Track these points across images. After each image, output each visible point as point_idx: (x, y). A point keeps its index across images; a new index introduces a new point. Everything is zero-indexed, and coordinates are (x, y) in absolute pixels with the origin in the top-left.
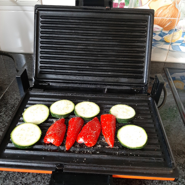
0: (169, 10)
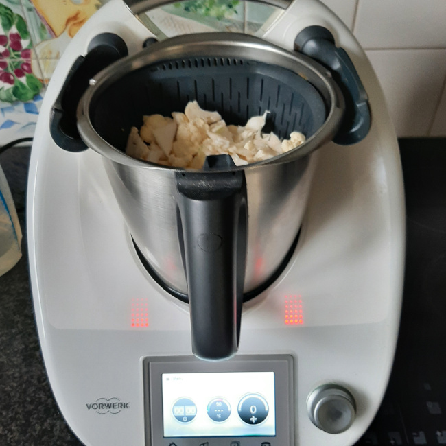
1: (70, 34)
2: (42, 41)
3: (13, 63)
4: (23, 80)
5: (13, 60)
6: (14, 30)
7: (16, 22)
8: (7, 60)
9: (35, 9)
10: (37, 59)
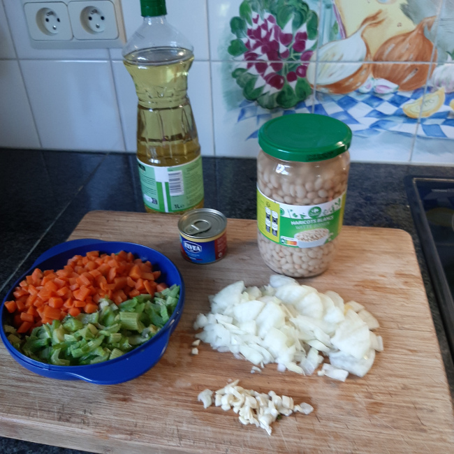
0: (410, 44)
1: (362, 36)
2: (329, 42)
3: (289, 65)
4: (293, 84)
5: (290, 62)
6: (303, 29)
7: (308, 20)
8: (284, 62)
9: (334, 6)
10: (317, 61)
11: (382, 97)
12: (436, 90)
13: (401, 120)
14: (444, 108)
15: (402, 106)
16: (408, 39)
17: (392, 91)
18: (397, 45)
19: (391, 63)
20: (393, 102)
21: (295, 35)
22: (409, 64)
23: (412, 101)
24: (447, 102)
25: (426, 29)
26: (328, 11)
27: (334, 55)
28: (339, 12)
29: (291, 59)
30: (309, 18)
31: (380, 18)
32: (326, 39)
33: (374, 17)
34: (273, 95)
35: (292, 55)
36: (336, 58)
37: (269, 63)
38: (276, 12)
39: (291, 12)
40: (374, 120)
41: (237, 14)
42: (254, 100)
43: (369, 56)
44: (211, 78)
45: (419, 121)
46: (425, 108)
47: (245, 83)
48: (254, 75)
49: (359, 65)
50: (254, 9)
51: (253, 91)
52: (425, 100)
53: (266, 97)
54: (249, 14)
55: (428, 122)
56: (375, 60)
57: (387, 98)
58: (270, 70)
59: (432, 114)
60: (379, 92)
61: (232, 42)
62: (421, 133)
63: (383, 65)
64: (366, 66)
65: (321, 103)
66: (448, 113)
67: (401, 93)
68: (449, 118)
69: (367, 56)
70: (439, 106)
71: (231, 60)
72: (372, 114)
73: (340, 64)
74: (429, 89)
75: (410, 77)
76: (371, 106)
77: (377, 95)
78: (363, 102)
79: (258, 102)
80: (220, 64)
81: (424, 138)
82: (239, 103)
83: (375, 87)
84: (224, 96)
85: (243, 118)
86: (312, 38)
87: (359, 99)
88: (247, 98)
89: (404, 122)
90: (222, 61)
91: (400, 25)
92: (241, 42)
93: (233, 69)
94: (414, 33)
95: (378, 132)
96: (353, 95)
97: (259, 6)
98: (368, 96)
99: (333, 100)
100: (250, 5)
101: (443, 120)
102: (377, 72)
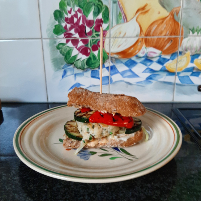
0: (166, 25)
1: (137, 20)
2: (116, 25)
3: (93, 40)
4: (96, 53)
5: (93, 38)
6: (100, 17)
7: (103, 11)
8: (89, 38)
9: (118, 2)
10: (110, 37)
11: (153, 59)
12: (185, 54)
13: (165, 74)
14: (191, 65)
15: (165, 65)
16: (165, 22)
17: (158, 55)
18: (159, 26)
19: (156, 37)
20: (159, 62)
21: (95, 21)
22: (167, 37)
23: (170, 61)
24: (192, 61)
25: (175, 15)
26: (115, 5)
27: (120, 33)
28: (121, 6)
29: (94, 37)
30: (103, 10)
31: (147, 9)
32: (114, 23)
33: (143, 8)
34: (84, 60)
35: (94, 34)
36: (122, 35)
37: (80, 39)
38: (83, 6)
39: (92, 6)
40: (148, 74)
41: (58, 8)
42: (72, 64)
43: (142, 33)
44: (43, 50)
45: (176, 74)
46: (179, 66)
47: (65, 53)
48: (71, 48)
49: (136, 39)
50: (68, 4)
51: (70, 58)
52: (178, 60)
53: (79, 61)
54: (66, 8)
55: (182, 75)
56: (146, 35)
57: (155, 60)
58: (81, 44)
59: (184, 69)
60: (150, 56)
61: (56, 26)
62: (178, 81)
63: (151, 38)
64: (140, 40)
65: (115, 64)
66: (193, 68)
67: (163, 56)
68: (194, 71)
69: (141, 33)
70: (187, 64)
71: (56, 38)
72: (147, 71)
73: (124, 39)
74: (181, 53)
75: (168, 45)
76: (146, 65)
77: (149, 58)
78: (141, 63)
79: (74, 65)
80: (48, 41)
81: (180, 85)
82: (62, 66)
83: (147, 53)
84: (52, 62)
85: (65, 76)
86: (106, 23)
87: (138, 61)
88: (67, 63)
89: (167, 75)
90: (49, 39)
91: (159, 13)
92: (62, 26)
93: (57, 44)
94: (168, 18)
95: (152, 82)
96: (134, 58)
97: (71, 3)
98: (143, 59)
99: (122, 62)
100: (66, 2)
101: (191, 73)
102: (148, 43)
